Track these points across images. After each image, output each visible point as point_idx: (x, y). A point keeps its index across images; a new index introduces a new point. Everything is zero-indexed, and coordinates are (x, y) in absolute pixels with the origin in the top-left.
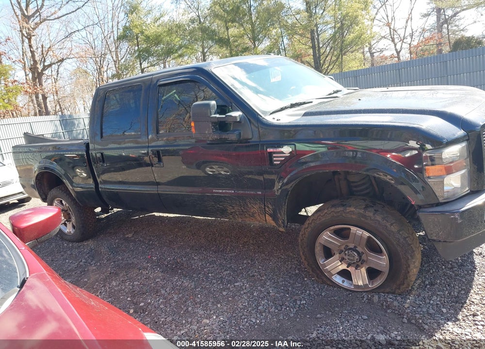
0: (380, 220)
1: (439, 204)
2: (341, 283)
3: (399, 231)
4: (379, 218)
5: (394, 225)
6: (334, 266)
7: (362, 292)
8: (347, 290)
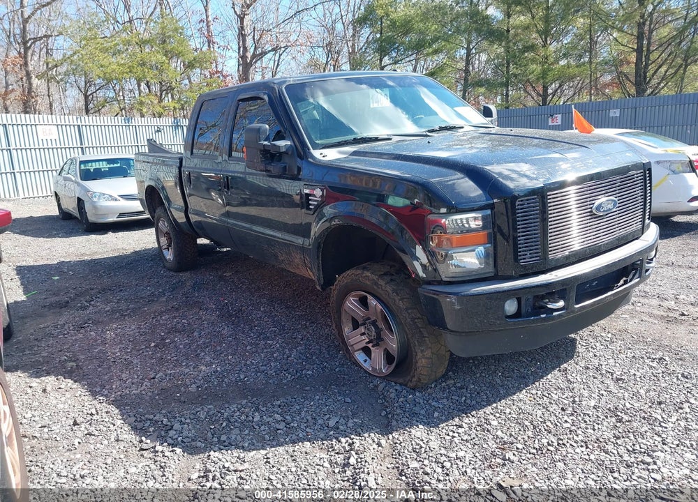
0: (390, 292)
1: (441, 283)
2: (362, 362)
3: (407, 309)
4: (389, 289)
5: (405, 300)
6: (356, 339)
7: (377, 377)
8: (366, 372)
